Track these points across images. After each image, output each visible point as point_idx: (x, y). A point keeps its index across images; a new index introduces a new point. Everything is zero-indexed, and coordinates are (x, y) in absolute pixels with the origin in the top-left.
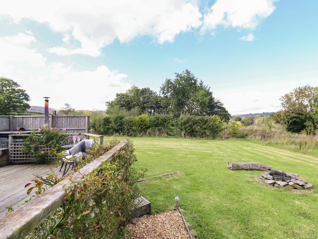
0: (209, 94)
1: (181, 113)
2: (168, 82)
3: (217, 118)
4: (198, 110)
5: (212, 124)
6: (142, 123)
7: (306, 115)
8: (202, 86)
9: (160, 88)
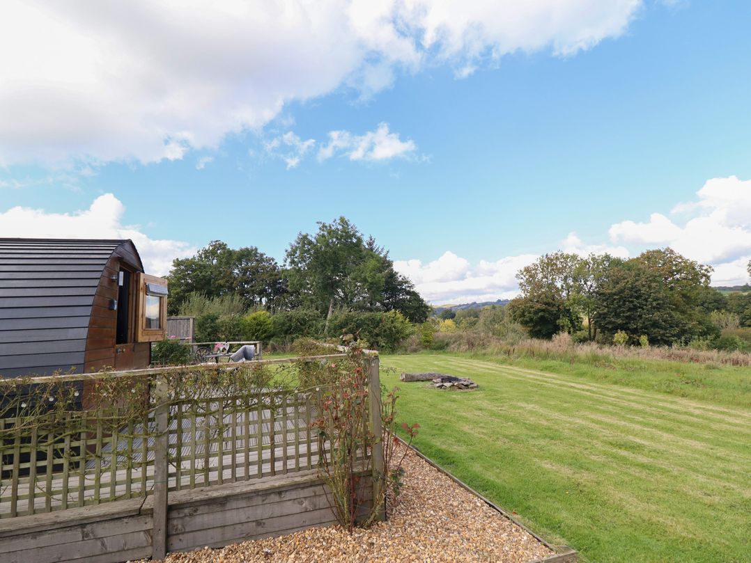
0: (386, 264)
1: (331, 305)
2: (304, 239)
3: (398, 315)
4: (364, 298)
5: (389, 326)
6: (258, 328)
7: (559, 305)
8: (372, 249)
9: (286, 251)
